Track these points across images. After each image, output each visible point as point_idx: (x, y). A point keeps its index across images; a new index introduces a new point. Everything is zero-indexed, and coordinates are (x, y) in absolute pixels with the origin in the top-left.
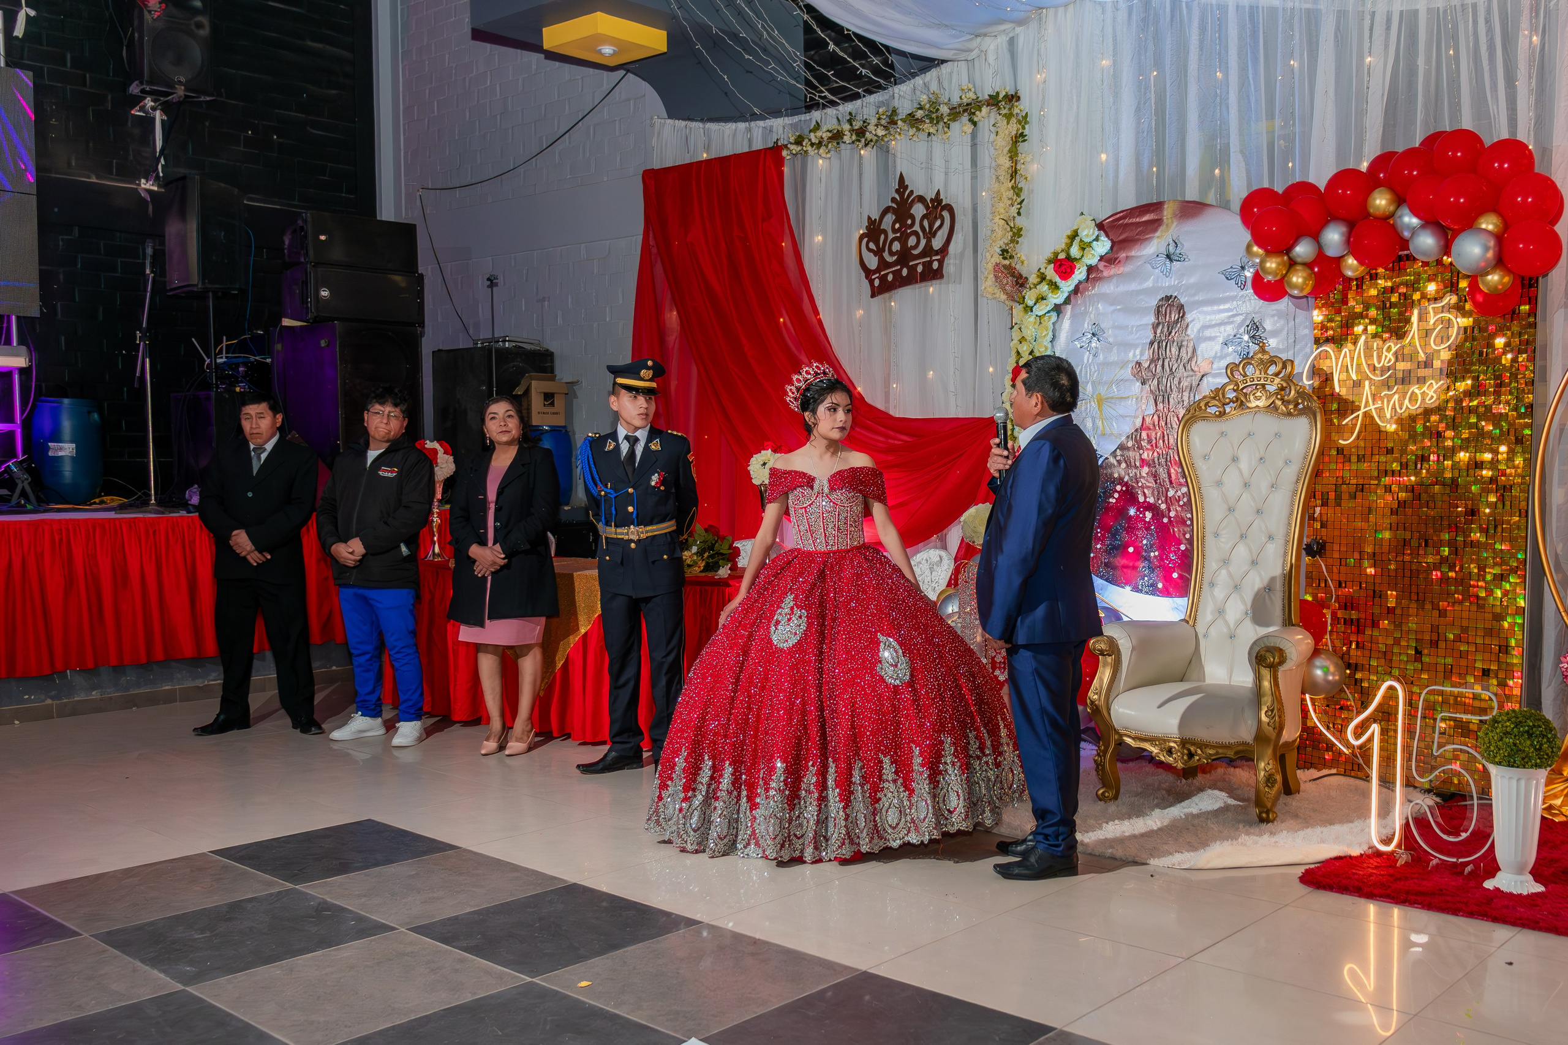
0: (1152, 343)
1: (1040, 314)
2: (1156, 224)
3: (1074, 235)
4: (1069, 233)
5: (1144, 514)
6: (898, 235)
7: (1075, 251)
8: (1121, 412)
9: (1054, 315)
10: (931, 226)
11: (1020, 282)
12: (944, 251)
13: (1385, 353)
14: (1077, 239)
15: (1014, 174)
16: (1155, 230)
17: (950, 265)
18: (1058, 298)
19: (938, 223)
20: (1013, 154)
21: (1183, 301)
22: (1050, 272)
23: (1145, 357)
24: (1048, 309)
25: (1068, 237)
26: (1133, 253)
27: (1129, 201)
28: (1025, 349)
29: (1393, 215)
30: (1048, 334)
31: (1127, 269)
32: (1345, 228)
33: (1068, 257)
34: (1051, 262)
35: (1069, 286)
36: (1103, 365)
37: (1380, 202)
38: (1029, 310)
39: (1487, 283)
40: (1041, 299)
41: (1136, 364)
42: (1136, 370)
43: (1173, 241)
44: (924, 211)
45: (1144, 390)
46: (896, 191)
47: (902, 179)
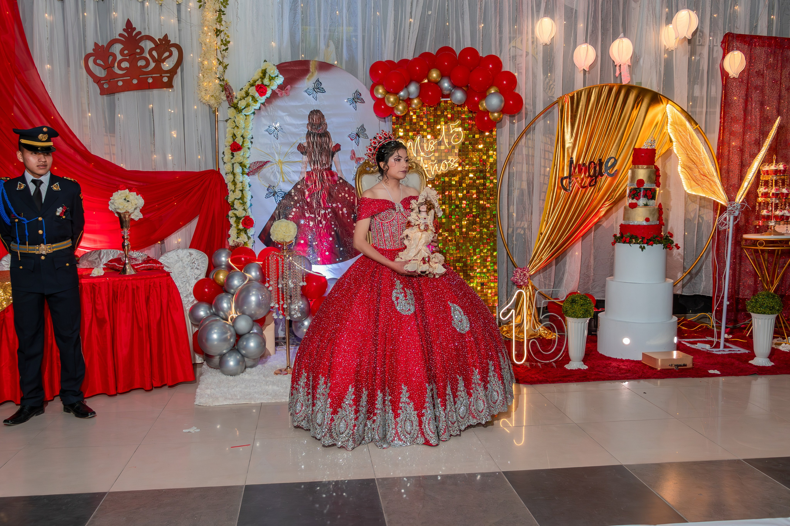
0: (307, 134)
1: (246, 114)
2: (305, 73)
3: (264, 72)
4: (260, 70)
5: (309, 223)
6: (128, 57)
7: (266, 81)
8: (293, 170)
9: (252, 117)
10: (160, 55)
11: (230, 96)
12: (173, 72)
13: (430, 145)
14: (267, 76)
15: (218, 32)
16: (306, 75)
18: (257, 106)
19: (167, 54)
20: (219, 20)
21: (323, 113)
22: (253, 91)
23: (304, 141)
24: (251, 112)
25: (262, 73)
26: (294, 86)
27: (289, 58)
28: (239, 133)
29: (439, 82)
30: (251, 126)
31: (292, 93)
32: (418, 85)
33: (262, 84)
34: (252, 85)
35: (263, 99)
36: (282, 144)
37: (434, 75)
38: (240, 111)
39: (493, 116)
40: (248, 105)
41: (300, 145)
42: (300, 147)
43: (318, 80)
44: (153, 46)
45: (305, 158)
46: (124, 30)
47: (129, 23)
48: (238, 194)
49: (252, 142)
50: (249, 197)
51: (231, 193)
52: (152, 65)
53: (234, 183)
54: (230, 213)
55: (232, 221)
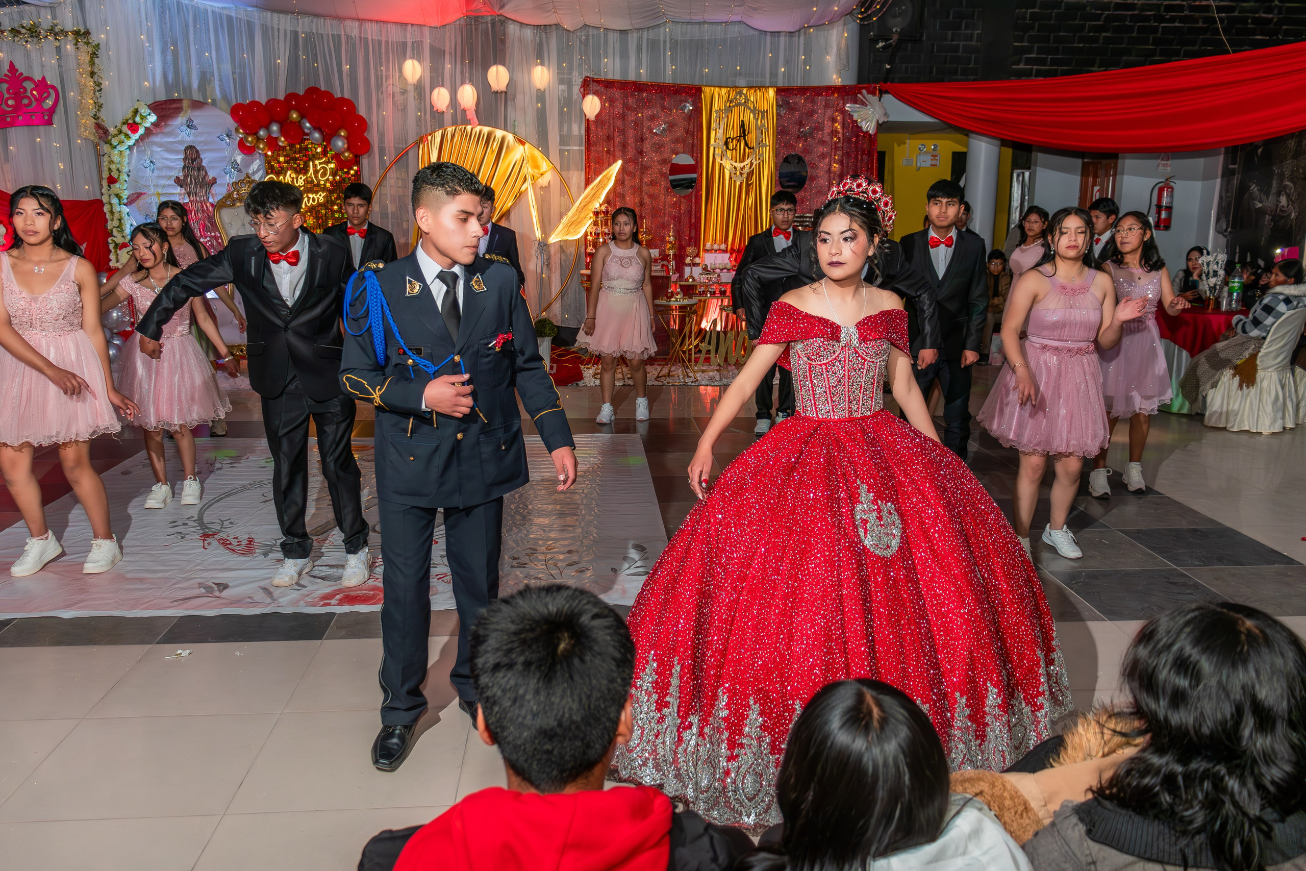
0: (184, 168)
1: (120, 150)
2: (178, 110)
3: (136, 112)
4: (132, 109)
6: (13, 96)
7: (138, 119)
9: (128, 152)
10: (40, 94)
11: (106, 132)
12: (52, 110)
14: (139, 115)
15: (92, 74)
16: (180, 113)
17: (56, 118)
18: (131, 142)
19: (45, 95)
20: (91, 64)
21: (198, 148)
22: (125, 129)
23: (181, 175)
24: (126, 147)
25: (134, 112)
26: (169, 123)
27: (162, 97)
28: (113, 167)
29: (299, 122)
30: (126, 160)
31: (167, 130)
32: (278, 125)
33: (134, 122)
34: (124, 123)
35: (136, 136)
36: (159, 177)
37: (294, 116)
38: (115, 147)
39: (344, 156)
40: (121, 142)
41: (178, 178)
42: (178, 181)
43: (190, 119)
44: (33, 86)
45: (183, 191)
46: (9, 71)
47: (12, 65)
48: (116, 223)
49: (128, 176)
50: (128, 226)
51: (109, 223)
52: (34, 103)
53: (112, 212)
54: (110, 240)
55: (111, 247)
